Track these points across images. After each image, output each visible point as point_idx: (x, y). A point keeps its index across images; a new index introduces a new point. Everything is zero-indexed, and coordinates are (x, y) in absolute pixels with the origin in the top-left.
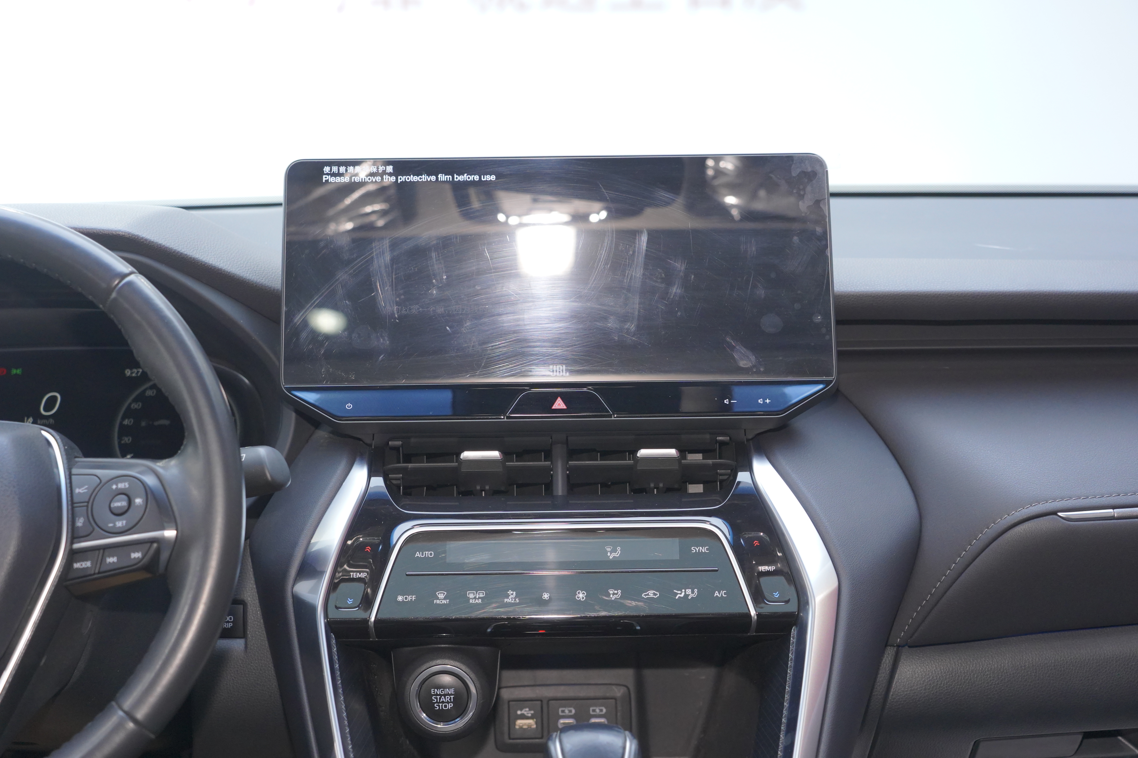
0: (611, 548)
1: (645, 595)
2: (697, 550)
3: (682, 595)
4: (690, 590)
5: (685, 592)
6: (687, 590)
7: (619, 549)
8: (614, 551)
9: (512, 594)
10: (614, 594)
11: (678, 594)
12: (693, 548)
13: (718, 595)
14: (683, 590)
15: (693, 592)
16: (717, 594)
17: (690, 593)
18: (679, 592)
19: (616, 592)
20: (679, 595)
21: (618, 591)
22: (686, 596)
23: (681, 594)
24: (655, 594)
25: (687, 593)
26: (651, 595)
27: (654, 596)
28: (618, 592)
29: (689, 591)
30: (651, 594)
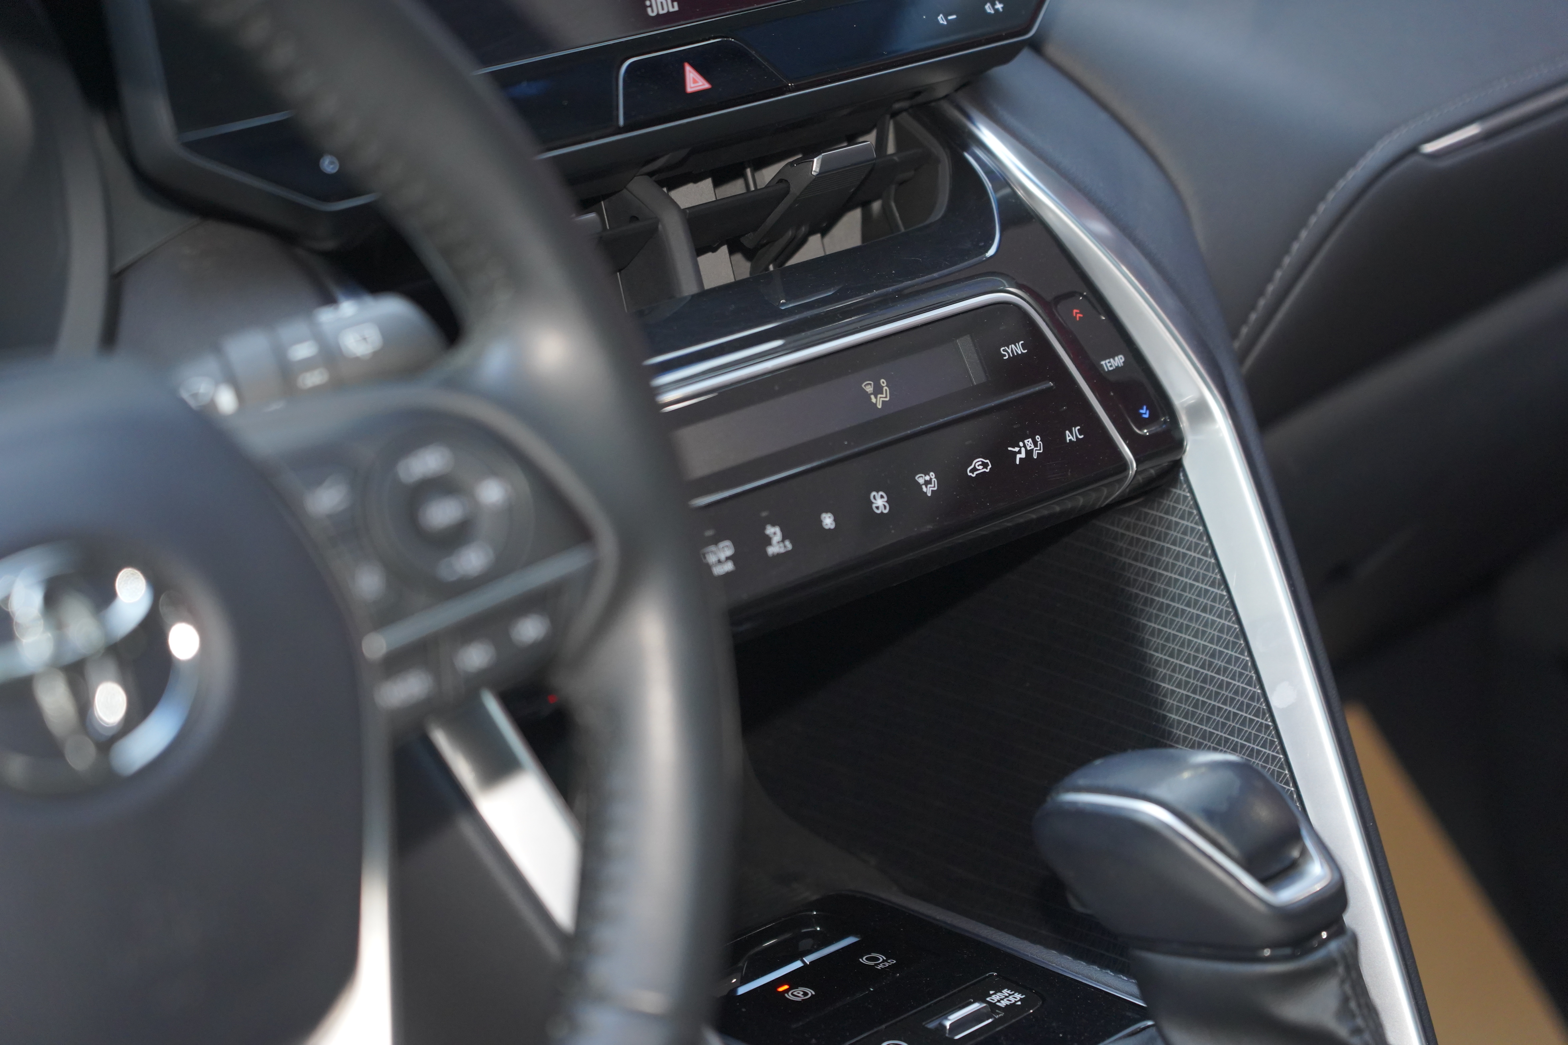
0: (870, 384)
1: (972, 471)
2: (1010, 351)
3: (1023, 455)
4: (1030, 440)
5: (1025, 446)
6: (1026, 441)
7: (883, 382)
8: (878, 390)
9: (775, 534)
10: (927, 483)
11: (1015, 453)
12: (1003, 350)
13: (1071, 437)
14: (1021, 444)
15: (1035, 443)
16: (1069, 437)
17: (1033, 447)
18: (1017, 449)
19: (927, 478)
20: (1019, 456)
21: (929, 476)
22: (1029, 453)
23: (1020, 452)
24: (985, 465)
25: (1029, 448)
26: (981, 469)
27: (985, 470)
28: (932, 477)
29: (1029, 442)
30: (978, 466)
